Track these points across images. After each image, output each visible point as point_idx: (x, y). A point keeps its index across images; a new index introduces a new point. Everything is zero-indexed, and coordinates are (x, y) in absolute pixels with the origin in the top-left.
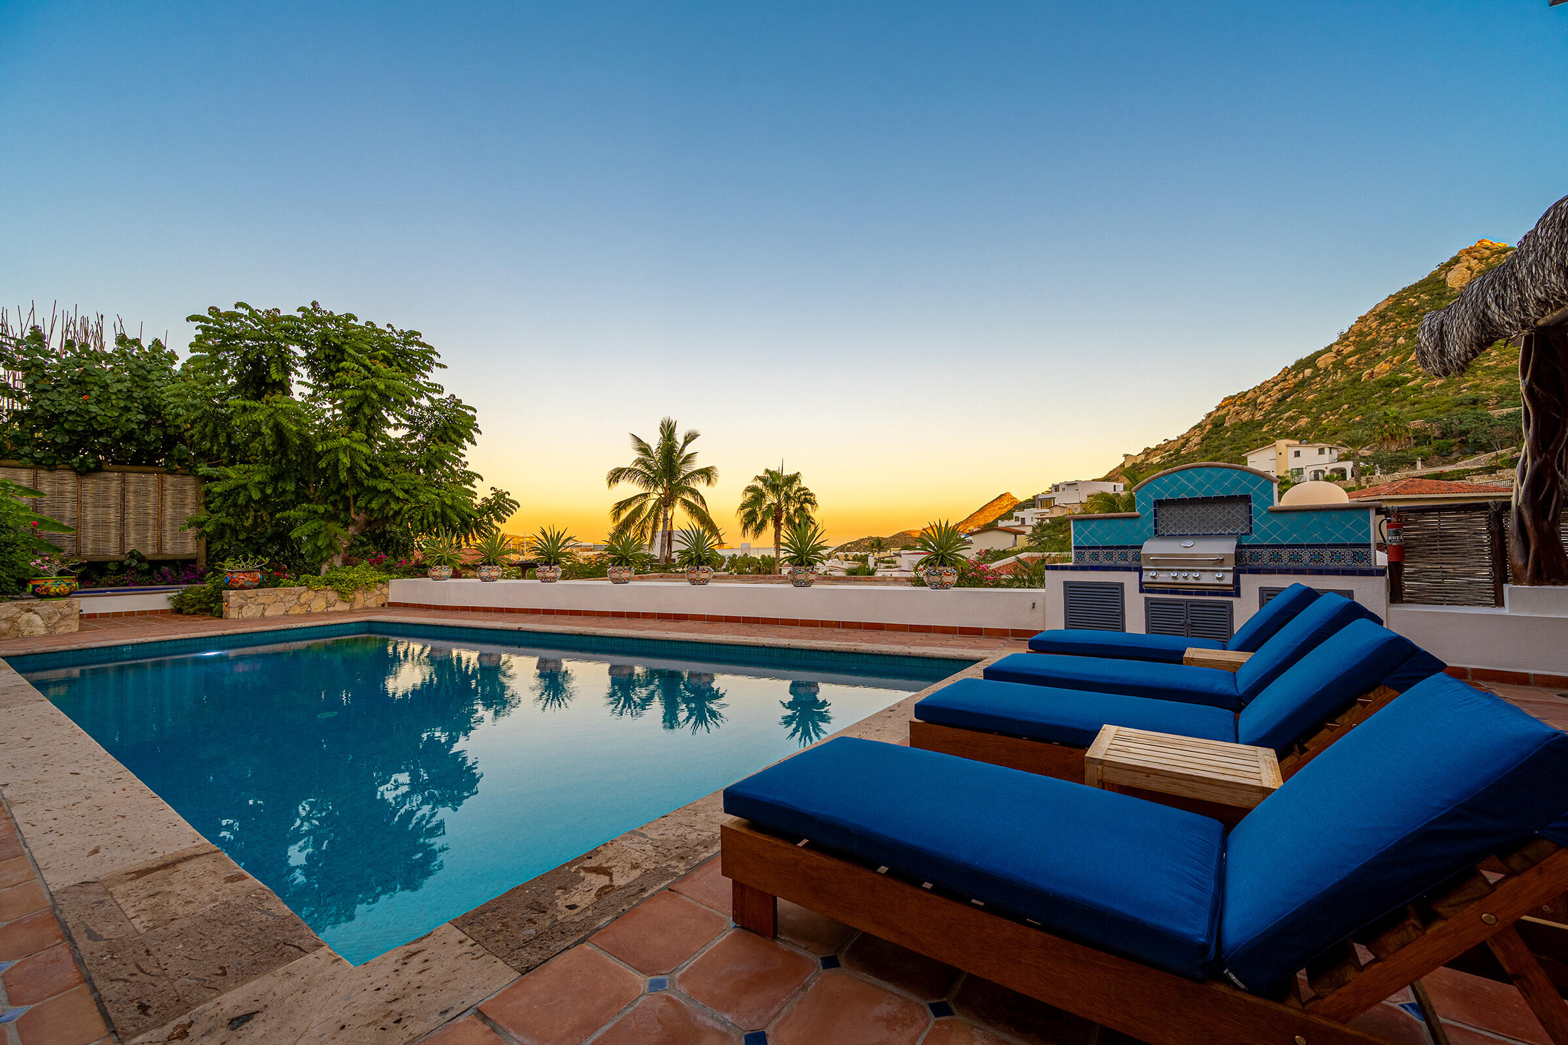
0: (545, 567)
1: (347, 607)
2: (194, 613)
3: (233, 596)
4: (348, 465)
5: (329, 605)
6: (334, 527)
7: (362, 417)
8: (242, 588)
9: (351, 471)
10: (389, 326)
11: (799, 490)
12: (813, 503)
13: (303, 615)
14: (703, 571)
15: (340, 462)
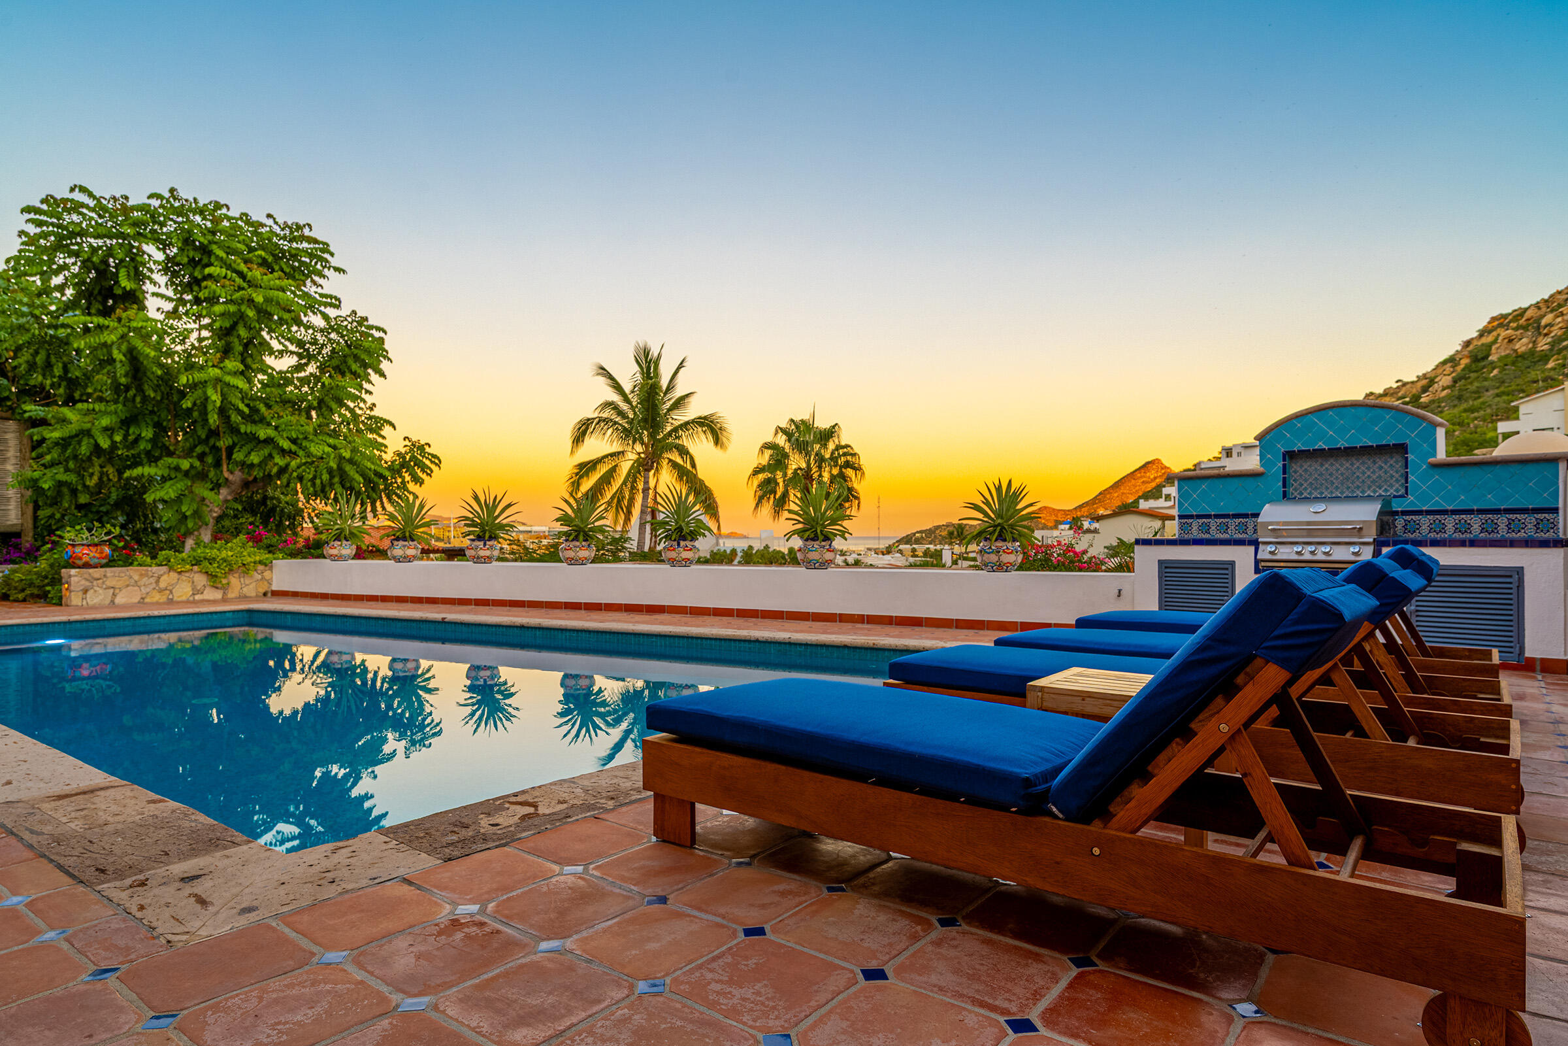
0: (477, 543)
1: (218, 595)
2: (24, 600)
3: (74, 577)
4: (218, 404)
5: (196, 592)
6: (201, 489)
7: (236, 340)
8: (87, 565)
9: (222, 411)
10: (269, 216)
11: (838, 447)
12: (857, 469)
13: (164, 603)
14: (686, 549)
15: (209, 401)
